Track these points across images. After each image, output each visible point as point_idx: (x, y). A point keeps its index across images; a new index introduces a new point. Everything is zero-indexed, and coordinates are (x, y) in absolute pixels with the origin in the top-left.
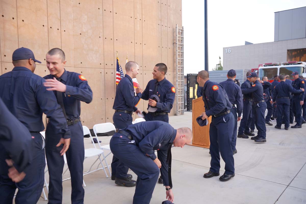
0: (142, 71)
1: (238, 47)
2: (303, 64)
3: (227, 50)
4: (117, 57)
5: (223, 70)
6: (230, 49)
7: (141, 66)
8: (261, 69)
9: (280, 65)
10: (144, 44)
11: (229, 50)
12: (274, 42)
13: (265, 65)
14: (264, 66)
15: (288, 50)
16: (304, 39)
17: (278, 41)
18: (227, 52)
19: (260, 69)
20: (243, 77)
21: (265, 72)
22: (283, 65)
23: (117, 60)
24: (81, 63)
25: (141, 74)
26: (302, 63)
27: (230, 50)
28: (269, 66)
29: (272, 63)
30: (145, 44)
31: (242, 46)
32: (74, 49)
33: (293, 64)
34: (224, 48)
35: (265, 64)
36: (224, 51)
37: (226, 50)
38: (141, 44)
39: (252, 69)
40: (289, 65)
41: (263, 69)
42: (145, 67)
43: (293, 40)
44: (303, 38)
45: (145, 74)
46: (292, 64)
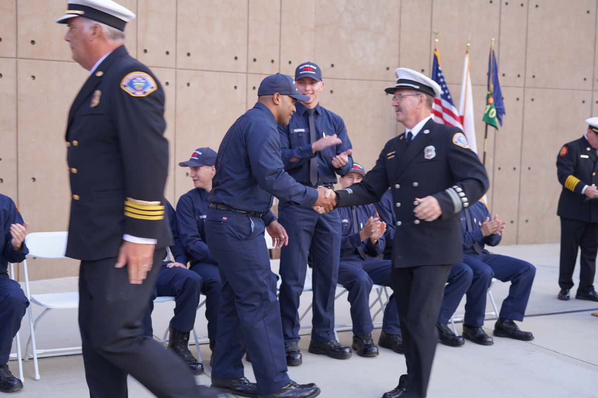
0: (522, 89)
4: (435, 50)
7: (519, 76)
10: (532, 6)
23: (436, 58)
24: (332, 66)
25: (518, 99)
30: (537, 6)
32: (316, 26)
38: (522, 5)
42: (534, 77)
45: (533, 100)
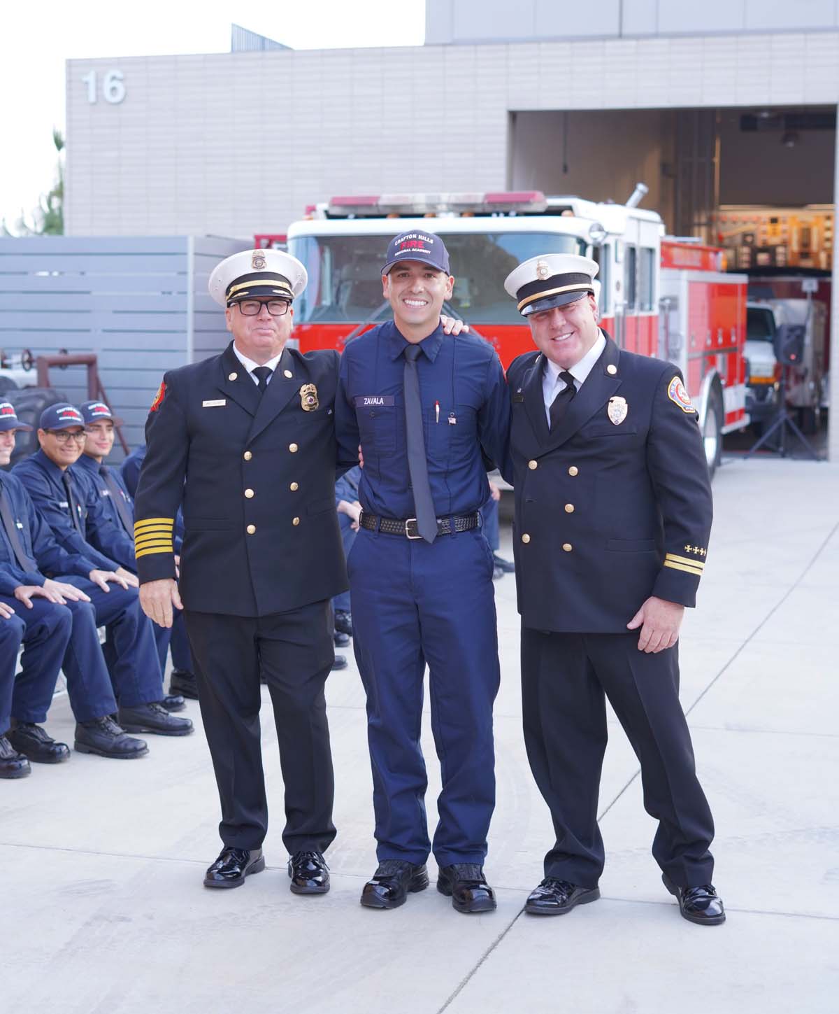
1: (174, 62)
2: (580, 217)
3: (99, 80)
5: (67, 232)
6: (119, 75)
8: (306, 237)
9: (434, 216)
11: (114, 78)
12: (426, 45)
13: (334, 211)
14: (330, 217)
15: (513, 115)
16: (609, 44)
17: (448, 41)
18: (92, 98)
19: (297, 238)
20: (190, 297)
21: (336, 265)
22: (451, 215)
26: (570, 208)
27: (115, 84)
28: (357, 217)
29: (377, 198)
31: (207, 59)
33: (518, 215)
34: (70, 64)
35: (335, 202)
36: (69, 82)
37: (91, 78)
39: (258, 238)
40: (488, 215)
41: (323, 241)
43: (543, 45)
44: (604, 38)
46: (507, 214)
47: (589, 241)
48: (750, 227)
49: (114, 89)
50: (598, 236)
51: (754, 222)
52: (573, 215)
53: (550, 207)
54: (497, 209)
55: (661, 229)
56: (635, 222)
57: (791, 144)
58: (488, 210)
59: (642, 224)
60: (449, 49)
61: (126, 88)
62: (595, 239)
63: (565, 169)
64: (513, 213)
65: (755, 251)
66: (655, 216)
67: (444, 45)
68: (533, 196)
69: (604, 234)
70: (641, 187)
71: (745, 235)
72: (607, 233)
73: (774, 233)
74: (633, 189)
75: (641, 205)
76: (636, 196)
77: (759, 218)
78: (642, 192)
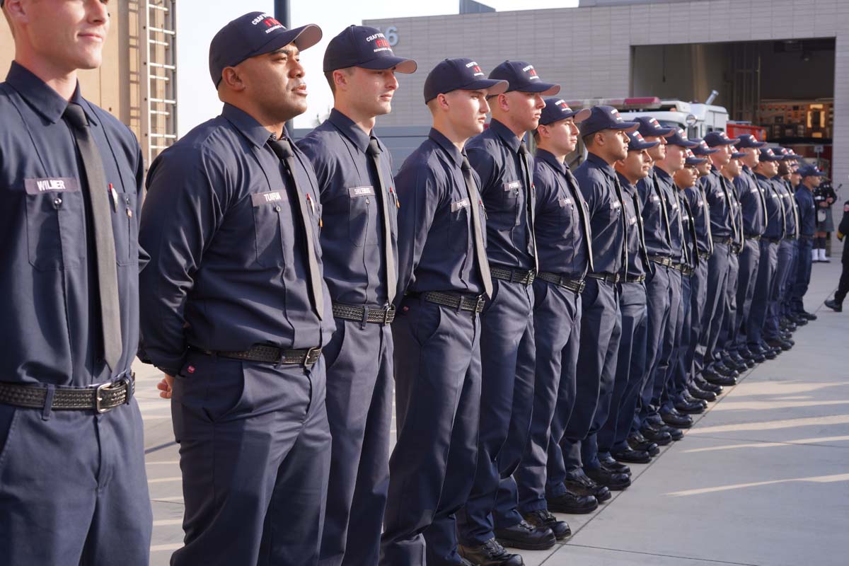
2: (680, 111)
6: (395, 29)
11: (391, 31)
12: (580, 7)
15: (634, 49)
16: (692, 3)
17: (594, 4)
26: (674, 106)
27: (392, 34)
33: (644, 111)
40: (627, 111)
46: (638, 111)
47: (686, 125)
48: (780, 112)
49: (391, 37)
50: (692, 122)
51: (783, 109)
52: (677, 111)
53: (663, 105)
54: (632, 108)
55: (727, 117)
56: (712, 114)
57: (807, 59)
58: (627, 109)
59: (716, 115)
60: (594, 9)
61: (399, 37)
62: (689, 124)
63: (664, 80)
64: (641, 110)
65: (783, 128)
66: (723, 110)
67: (591, 7)
68: (653, 100)
69: (694, 121)
70: (715, 92)
71: (777, 118)
72: (697, 121)
73: (796, 116)
74: (710, 93)
75: (714, 103)
76: (712, 97)
77: (786, 106)
78: (715, 95)
